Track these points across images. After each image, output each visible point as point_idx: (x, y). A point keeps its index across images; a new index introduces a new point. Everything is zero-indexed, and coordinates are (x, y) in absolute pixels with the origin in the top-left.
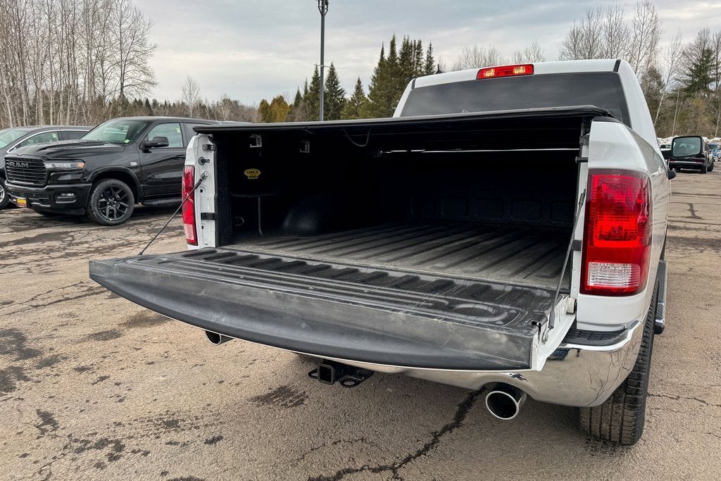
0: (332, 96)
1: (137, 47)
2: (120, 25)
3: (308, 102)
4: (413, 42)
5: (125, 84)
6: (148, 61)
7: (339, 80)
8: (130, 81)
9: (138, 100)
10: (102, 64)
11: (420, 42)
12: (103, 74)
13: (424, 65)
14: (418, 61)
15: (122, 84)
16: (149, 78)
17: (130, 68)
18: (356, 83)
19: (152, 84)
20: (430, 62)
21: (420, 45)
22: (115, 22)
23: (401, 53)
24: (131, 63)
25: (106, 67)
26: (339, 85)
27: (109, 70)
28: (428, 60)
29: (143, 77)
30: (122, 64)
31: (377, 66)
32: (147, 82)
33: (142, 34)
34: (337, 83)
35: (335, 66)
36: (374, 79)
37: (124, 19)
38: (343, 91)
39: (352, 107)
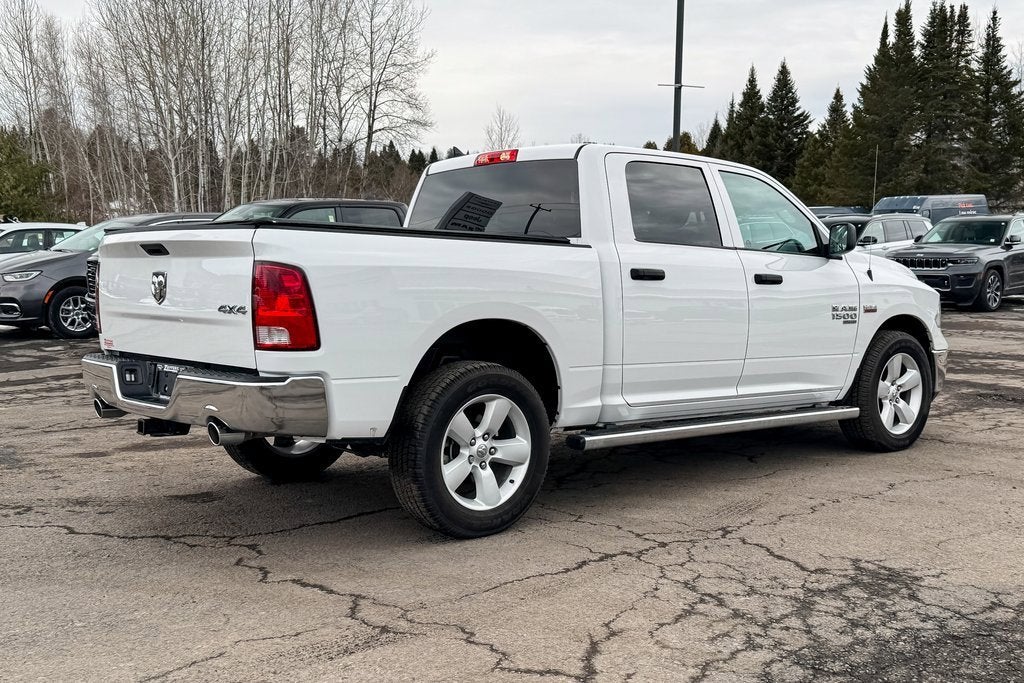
0: (782, 128)
1: (399, 58)
2: (372, 19)
3: (731, 143)
4: (949, 10)
5: (376, 126)
6: (418, 82)
7: (799, 94)
8: (386, 122)
9: (417, 152)
10: (338, 92)
11: (964, 8)
12: (341, 109)
13: (980, 54)
14: (960, 49)
15: (370, 127)
16: (418, 115)
17: (384, 97)
18: (831, 100)
19: (424, 125)
20: (994, 48)
21: (963, 15)
22: (363, 13)
23: (927, 34)
24: (387, 88)
25: (344, 98)
26: (797, 105)
27: (350, 103)
28: (988, 45)
29: (409, 113)
30: (372, 90)
31: (871, 62)
32: (414, 121)
33: (410, 33)
34: (794, 101)
35: (789, 67)
36: (865, 91)
37: (378, 8)
38: (807, 117)
39: (820, 150)
